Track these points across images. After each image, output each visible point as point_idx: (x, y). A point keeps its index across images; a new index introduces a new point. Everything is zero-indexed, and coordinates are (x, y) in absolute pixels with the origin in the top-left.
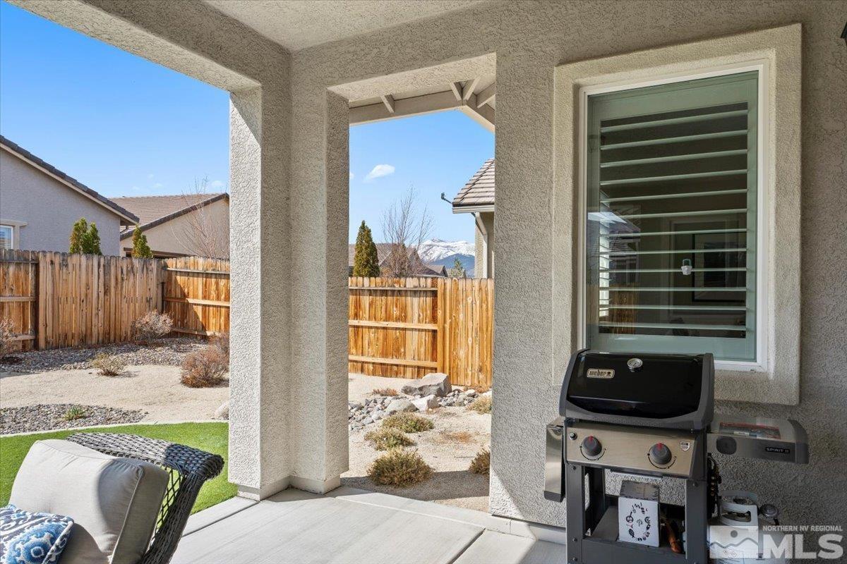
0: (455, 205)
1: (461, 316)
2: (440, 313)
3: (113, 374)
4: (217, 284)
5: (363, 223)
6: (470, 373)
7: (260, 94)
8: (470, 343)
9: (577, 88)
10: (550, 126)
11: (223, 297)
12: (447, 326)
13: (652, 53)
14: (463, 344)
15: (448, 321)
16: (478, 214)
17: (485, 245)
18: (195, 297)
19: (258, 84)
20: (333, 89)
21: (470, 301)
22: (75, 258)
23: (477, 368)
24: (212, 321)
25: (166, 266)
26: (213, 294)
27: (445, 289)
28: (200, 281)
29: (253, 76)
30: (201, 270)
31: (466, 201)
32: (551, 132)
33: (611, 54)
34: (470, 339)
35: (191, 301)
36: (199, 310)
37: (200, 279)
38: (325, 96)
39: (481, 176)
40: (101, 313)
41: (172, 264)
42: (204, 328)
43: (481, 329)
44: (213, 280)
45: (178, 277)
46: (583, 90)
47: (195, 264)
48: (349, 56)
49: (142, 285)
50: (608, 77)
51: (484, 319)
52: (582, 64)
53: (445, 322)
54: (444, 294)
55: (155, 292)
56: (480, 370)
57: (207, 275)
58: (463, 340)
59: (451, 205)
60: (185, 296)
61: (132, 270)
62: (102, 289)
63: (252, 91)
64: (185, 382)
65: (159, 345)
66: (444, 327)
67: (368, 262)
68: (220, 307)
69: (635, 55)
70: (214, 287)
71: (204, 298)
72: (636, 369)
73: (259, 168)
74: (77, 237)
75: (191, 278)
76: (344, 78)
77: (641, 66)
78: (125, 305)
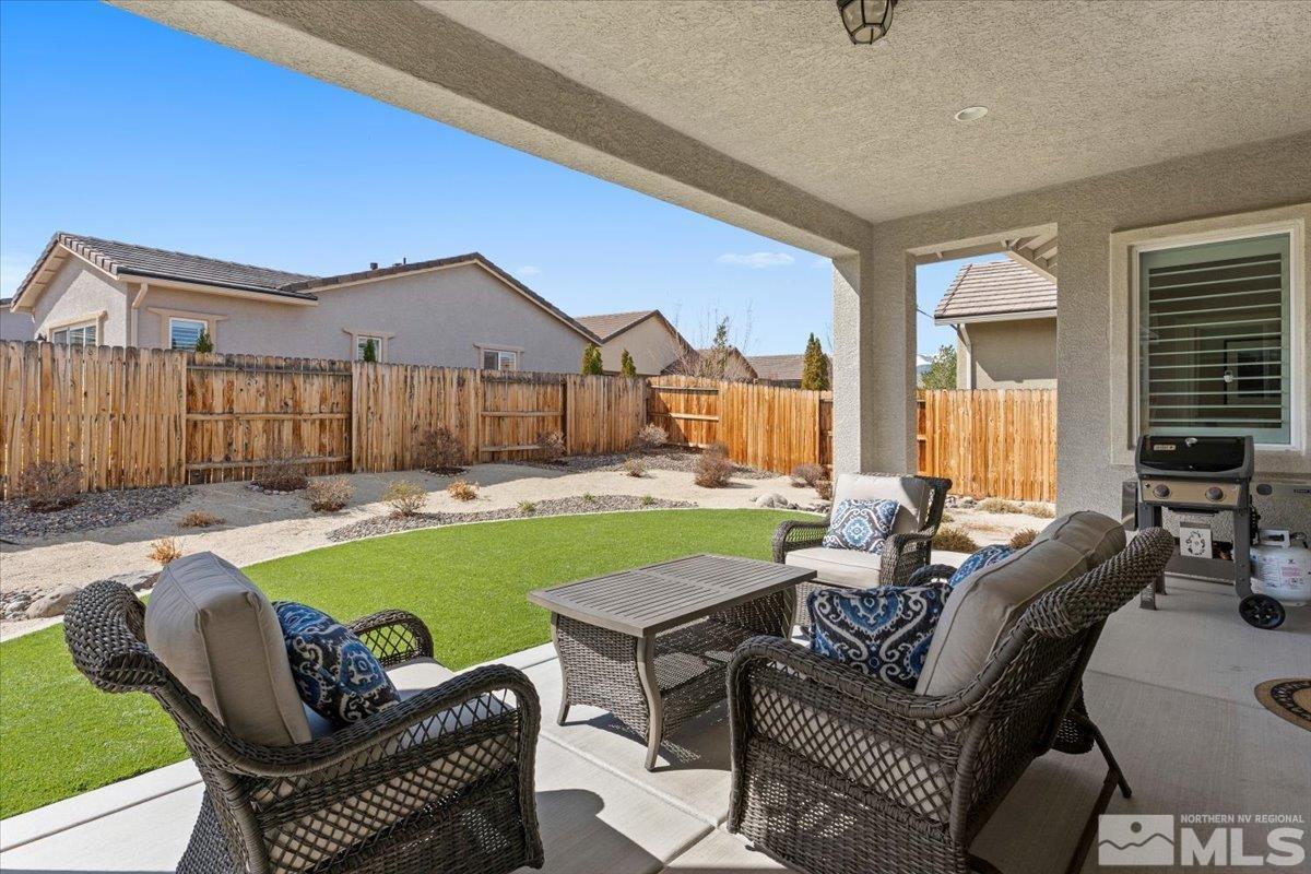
0: (937, 317)
1: (952, 426)
2: (928, 424)
3: (638, 476)
4: (698, 399)
5: (812, 336)
6: (962, 482)
7: (858, 259)
8: (962, 453)
9: (1130, 249)
10: (1107, 275)
11: (704, 411)
12: (937, 436)
13: (1198, 222)
14: (955, 453)
15: (938, 431)
16: (962, 326)
17: (968, 356)
18: (679, 412)
19: (857, 252)
20: (908, 250)
21: (961, 413)
22: (589, 377)
23: (970, 476)
24: (694, 433)
25: (649, 384)
26: (695, 409)
27: (934, 400)
28: (682, 397)
29: (855, 248)
30: (682, 387)
31: (948, 313)
32: (1107, 280)
33: (1160, 223)
34: (962, 448)
35: (674, 415)
36: (681, 424)
37: (682, 395)
38: (905, 256)
39: (959, 285)
40: (605, 425)
41: (657, 382)
42: (686, 440)
43: (974, 439)
44: (695, 396)
45: (661, 394)
46: (1134, 250)
47: (678, 381)
48: (925, 226)
49: (633, 402)
50: (1158, 240)
51: (978, 429)
52: (1137, 231)
53: (934, 432)
54: (933, 405)
55: (642, 408)
56: (974, 479)
57: (689, 392)
58: (955, 449)
59: (933, 321)
60: (667, 411)
61: (626, 388)
62: (606, 405)
63: (852, 258)
64: (699, 483)
65: (657, 454)
66: (933, 438)
67: (817, 375)
68: (702, 420)
69: (1180, 224)
70: (695, 402)
71: (686, 412)
72: (1193, 445)
73: (858, 313)
74: (587, 361)
75: (673, 395)
76: (921, 243)
77: (1187, 232)
78: (621, 419)
